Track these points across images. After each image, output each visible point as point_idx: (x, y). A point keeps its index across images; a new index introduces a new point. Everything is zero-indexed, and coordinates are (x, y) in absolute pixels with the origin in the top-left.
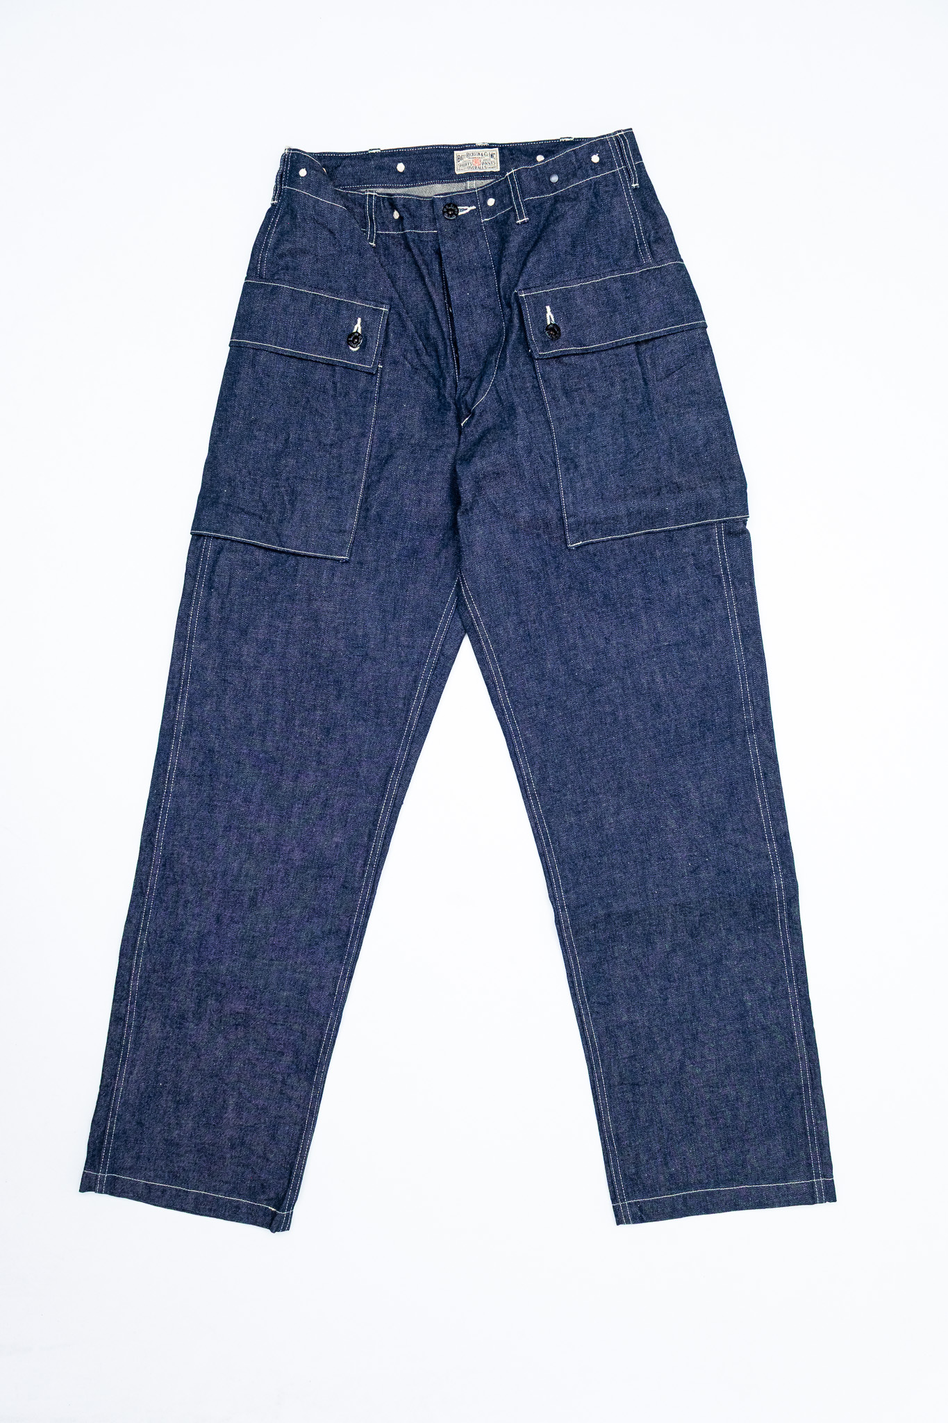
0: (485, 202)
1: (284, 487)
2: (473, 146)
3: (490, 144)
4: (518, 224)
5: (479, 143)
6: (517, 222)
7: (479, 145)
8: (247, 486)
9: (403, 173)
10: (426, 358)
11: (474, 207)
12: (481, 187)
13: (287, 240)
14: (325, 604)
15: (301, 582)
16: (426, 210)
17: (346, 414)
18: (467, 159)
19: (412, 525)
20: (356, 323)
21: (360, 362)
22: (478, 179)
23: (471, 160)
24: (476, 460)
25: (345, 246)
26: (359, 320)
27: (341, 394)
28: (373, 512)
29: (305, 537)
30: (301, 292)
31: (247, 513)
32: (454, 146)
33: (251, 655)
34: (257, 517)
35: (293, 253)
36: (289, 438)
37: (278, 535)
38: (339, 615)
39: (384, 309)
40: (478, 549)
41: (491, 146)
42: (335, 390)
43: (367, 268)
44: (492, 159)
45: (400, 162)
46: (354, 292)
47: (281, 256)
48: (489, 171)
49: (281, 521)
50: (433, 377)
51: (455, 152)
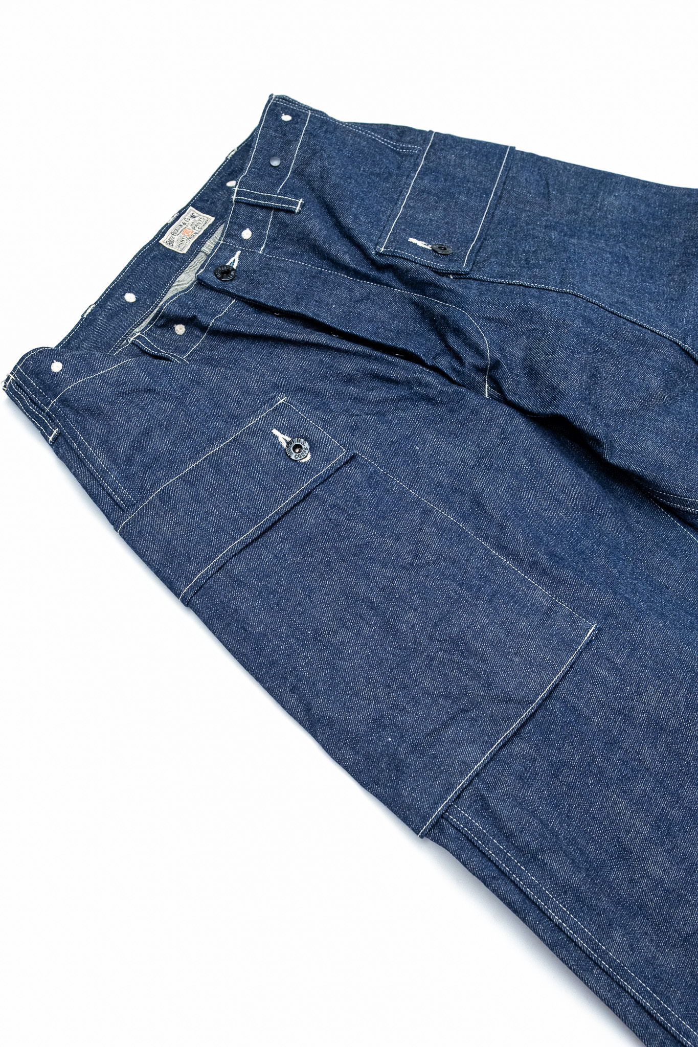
0: (242, 241)
1: (439, 650)
2: (167, 227)
3: (179, 212)
4: (299, 213)
5: (169, 220)
6: (297, 211)
7: (171, 220)
8: (402, 702)
9: (138, 300)
10: (373, 395)
11: (239, 253)
12: (222, 236)
13: (118, 439)
14: (645, 698)
15: (594, 713)
16: (204, 294)
17: (384, 518)
18: (176, 237)
19: (578, 529)
20: (276, 437)
21: (328, 460)
22: (208, 238)
23: (181, 234)
24: (563, 386)
25: (175, 391)
26: (275, 432)
27: (353, 508)
28: (544, 559)
29: (531, 665)
30: (191, 471)
31: (445, 725)
32: (154, 239)
33: (667, 865)
34: (462, 716)
35: (137, 446)
36: (372, 603)
37: (508, 701)
38: (672, 689)
39: (281, 401)
40: (668, 458)
41: (182, 212)
42: (344, 511)
43: (219, 387)
44: (197, 218)
45: (125, 294)
46: (235, 419)
47: (129, 460)
48: (207, 226)
49: (489, 685)
50: (402, 398)
51: (160, 242)
